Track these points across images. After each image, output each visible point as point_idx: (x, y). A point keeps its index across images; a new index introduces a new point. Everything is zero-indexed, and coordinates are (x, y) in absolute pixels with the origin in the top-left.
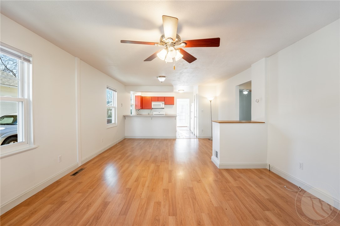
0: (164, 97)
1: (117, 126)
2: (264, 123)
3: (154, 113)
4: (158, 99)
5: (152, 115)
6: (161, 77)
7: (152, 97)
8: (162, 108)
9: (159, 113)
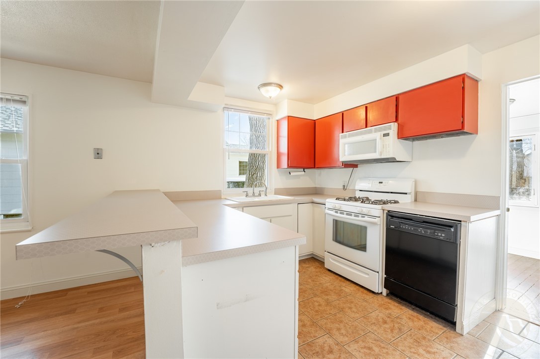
3: (359, 186)
7: (343, 114)
8: (383, 157)
9: (380, 183)
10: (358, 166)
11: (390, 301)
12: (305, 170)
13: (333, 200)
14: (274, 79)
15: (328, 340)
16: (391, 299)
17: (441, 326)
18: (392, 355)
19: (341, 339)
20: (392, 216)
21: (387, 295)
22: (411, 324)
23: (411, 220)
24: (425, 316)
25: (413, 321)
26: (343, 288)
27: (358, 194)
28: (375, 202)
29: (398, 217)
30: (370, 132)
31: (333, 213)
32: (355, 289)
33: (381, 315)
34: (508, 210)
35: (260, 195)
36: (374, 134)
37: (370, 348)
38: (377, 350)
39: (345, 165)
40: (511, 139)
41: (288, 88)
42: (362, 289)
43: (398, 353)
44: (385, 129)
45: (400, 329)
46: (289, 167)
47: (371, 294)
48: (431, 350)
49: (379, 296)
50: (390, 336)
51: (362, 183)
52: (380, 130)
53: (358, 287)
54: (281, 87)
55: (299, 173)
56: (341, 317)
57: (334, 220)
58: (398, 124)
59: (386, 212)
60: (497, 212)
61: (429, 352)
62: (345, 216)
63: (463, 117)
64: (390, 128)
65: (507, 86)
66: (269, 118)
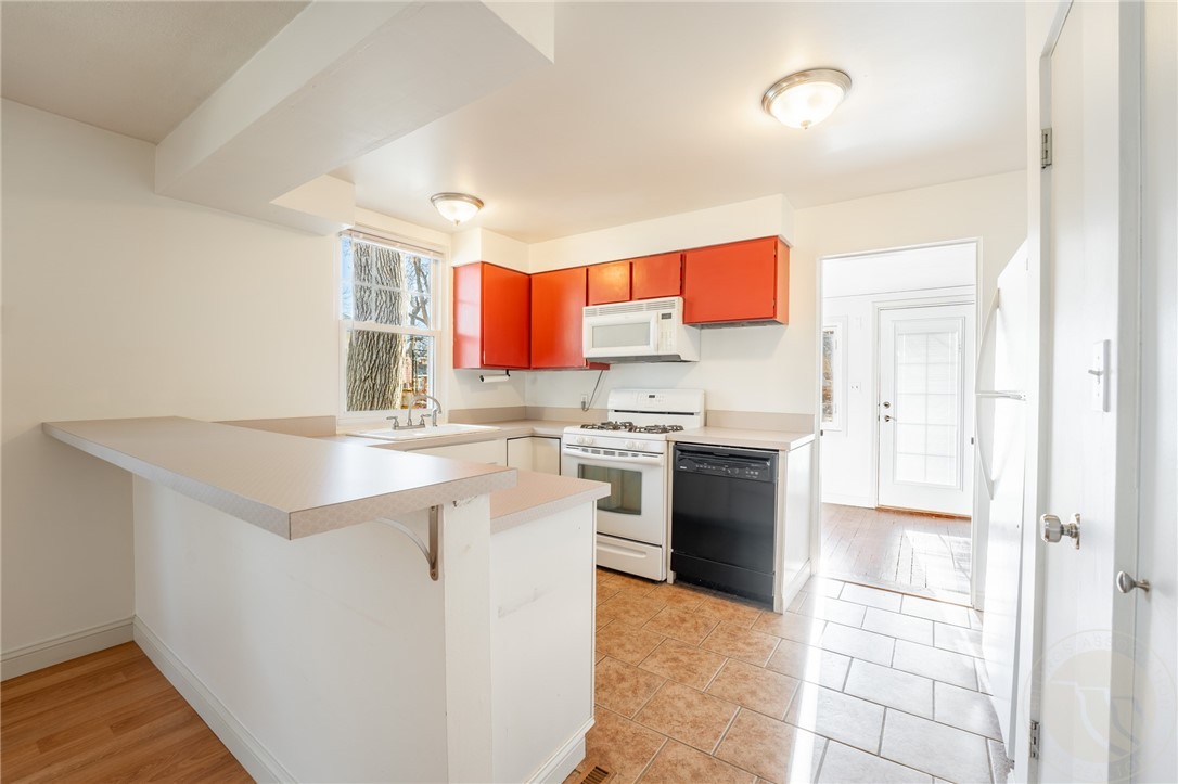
0: (683, 255)
3: (616, 402)
7: (587, 270)
8: (660, 353)
9: (650, 396)
10: (611, 366)
11: (680, 590)
12: (510, 372)
13: (577, 429)
14: (466, 185)
15: (611, 664)
16: (681, 586)
17: (755, 610)
18: (707, 659)
19: (629, 658)
20: (682, 451)
21: (675, 582)
22: (717, 614)
23: (712, 454)
24: (732, 600)
25: (719, 610)
26: (605, 585)
27: (613, 418)
28: (649, 430)
29: (693, 452)
30: (639, 309)
31: (578, 452)
32: (623, 582)
33: (674, 612)
34: (822, 433)
35: (422, 425)
36: (645, 313)
37: (675, 660)
38: (685, 659)
39: (591, 364)
40: (825, 330)
41: (492, 208)
42: (634, 581)
43: (713, 655)
44: (665, 306)
45: (706, 625)
46: (484, 365)
47: (650, 585)
48: (750, 641)
49: (663, 586)
50: (696, 637)
51: (618, 396)
52: (656, 307)
53: (627, 579)
54: (479, 203)
55: (497, 378)
56: (619, 628)
57: (579, 465)
58: (684, 300)
59: (671, 444)
60: (811, 437)
61: (749, 644)
62: (602, 456)
63: (775, 299)
64: (672, 305)
65: (821, 260)
66: (436, 261)
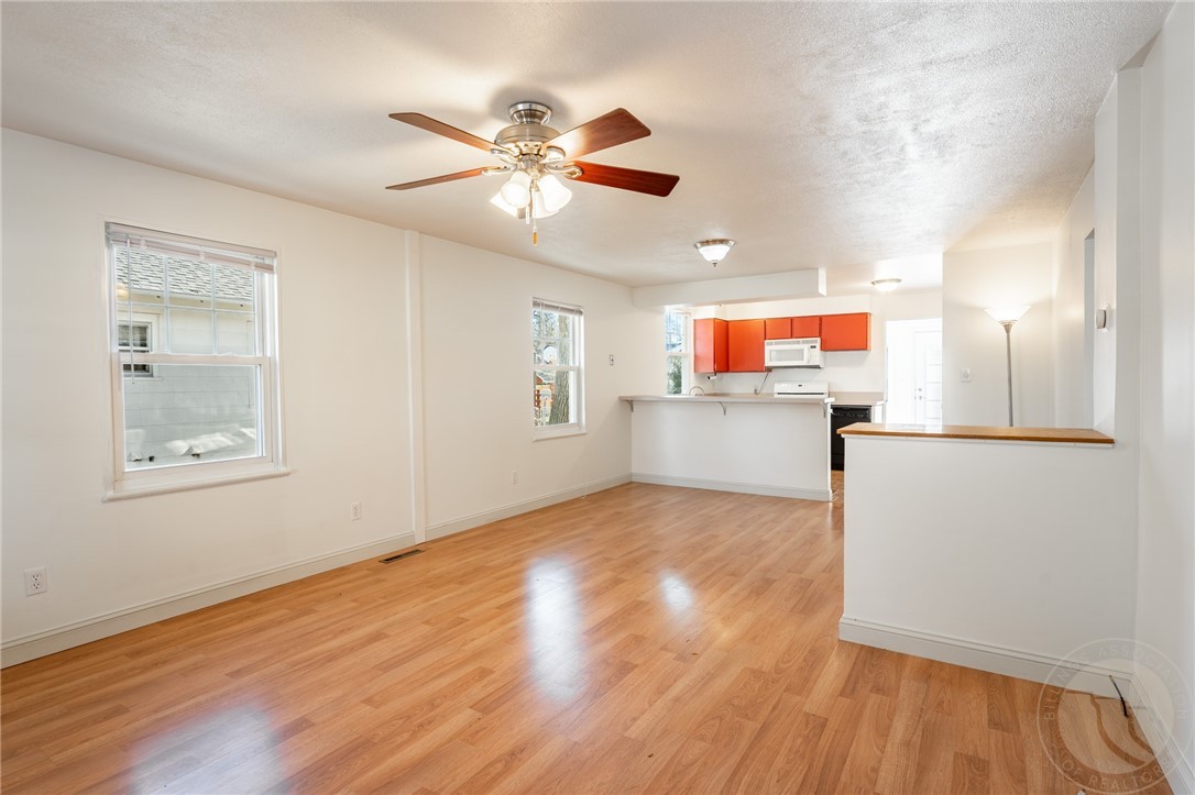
0: (821, 318)
1: (584, 434)
2: (1111, 441)
3: (779, 387)
4: (793, 328)
5: (768, 394)
6: (707, 243)
7: (765, 321)
8: (809, 364)
9: (799, 386)
10: (773, 370)
12: (721, 374)
30: (797, 342)
36: (800, 345)
39: (767, 369)
44: (812, 342)
46: (714, 371)
51: (782, 386)
52: (807, 342)
58: (821, 339)
60: (883, 402)
64: (816, 342)
66: (686, 317)
